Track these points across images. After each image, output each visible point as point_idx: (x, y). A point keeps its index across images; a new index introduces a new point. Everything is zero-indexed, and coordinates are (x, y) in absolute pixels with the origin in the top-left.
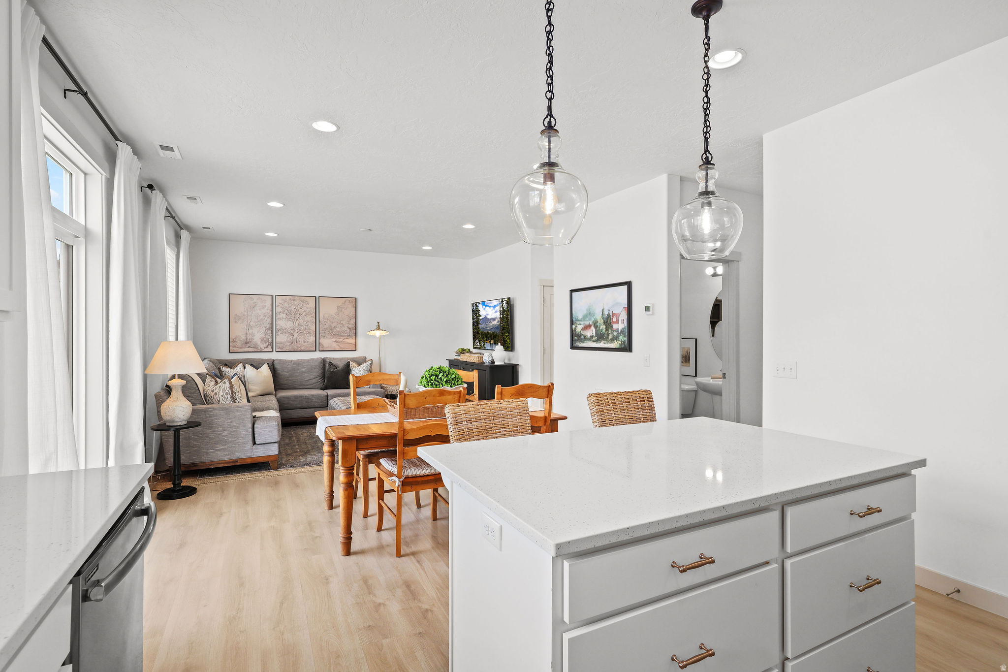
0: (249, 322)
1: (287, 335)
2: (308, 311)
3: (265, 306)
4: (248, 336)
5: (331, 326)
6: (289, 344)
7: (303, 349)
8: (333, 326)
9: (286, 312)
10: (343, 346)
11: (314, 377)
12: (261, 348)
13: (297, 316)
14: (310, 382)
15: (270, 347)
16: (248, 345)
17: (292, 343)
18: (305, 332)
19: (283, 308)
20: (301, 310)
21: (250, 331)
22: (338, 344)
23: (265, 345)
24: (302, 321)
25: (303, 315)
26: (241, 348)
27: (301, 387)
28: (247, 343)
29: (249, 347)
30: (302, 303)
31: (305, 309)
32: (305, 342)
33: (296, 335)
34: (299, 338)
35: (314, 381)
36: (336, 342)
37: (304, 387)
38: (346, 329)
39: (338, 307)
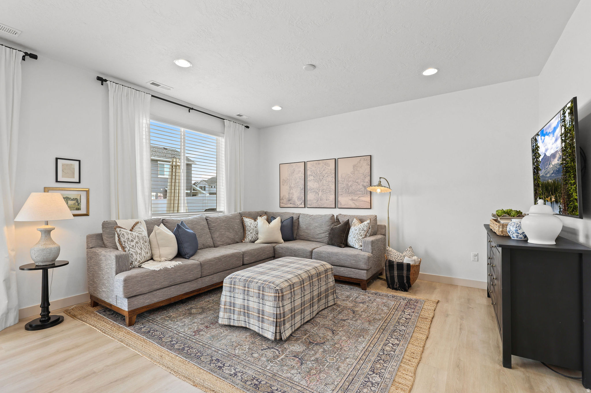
0: (290, 184)
1: (314, 194)
2: (329, 172)
3: (300, 171)
4: (290, 195)
5: (347, 185)
6: (315, 201)
7: (325, 206)
8: (350, 185)
9: (314, 174)
10: (358, 204)
11: (323, 231)
12: (297, 204)
13: (321, 178)
14: (320, 236)
15: (303, 204)
16: (290, 202)
17: (318, 201)
18: (327, 191)
19: (311, 171)
20: (324, 172)
21: (291, 191)
22: (354, 202)
23: (300, 203)
24: (325, 181)
25: (325, 176)
26: (286, 204)
27: (312, 240)
28: (289, 200)
29: (291, 203)
30: (325, 166)
31: (327, 170)
32: (327, 200)
33: (320, 193)
34: (322, 196)
35: (323, 235)
36: (352, 200)
37: (315, 240)
38: (361, 187)
39: (354, 166)
